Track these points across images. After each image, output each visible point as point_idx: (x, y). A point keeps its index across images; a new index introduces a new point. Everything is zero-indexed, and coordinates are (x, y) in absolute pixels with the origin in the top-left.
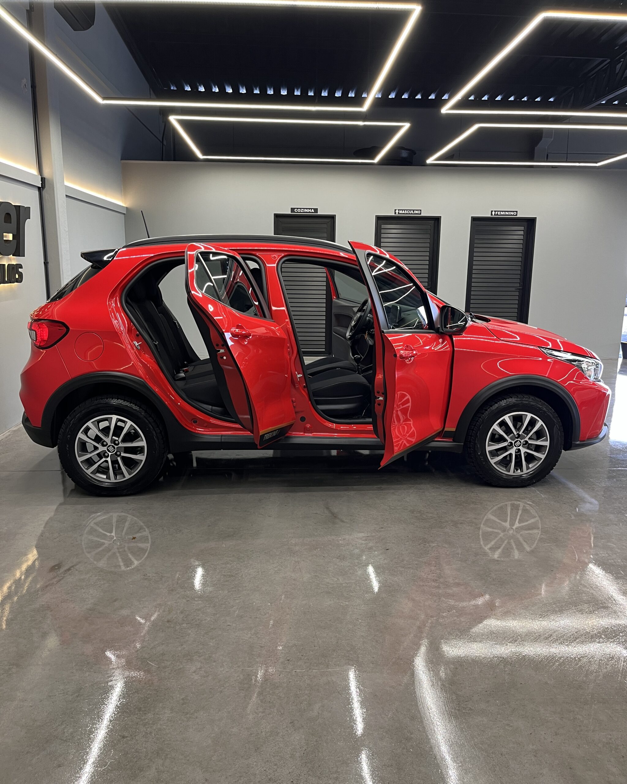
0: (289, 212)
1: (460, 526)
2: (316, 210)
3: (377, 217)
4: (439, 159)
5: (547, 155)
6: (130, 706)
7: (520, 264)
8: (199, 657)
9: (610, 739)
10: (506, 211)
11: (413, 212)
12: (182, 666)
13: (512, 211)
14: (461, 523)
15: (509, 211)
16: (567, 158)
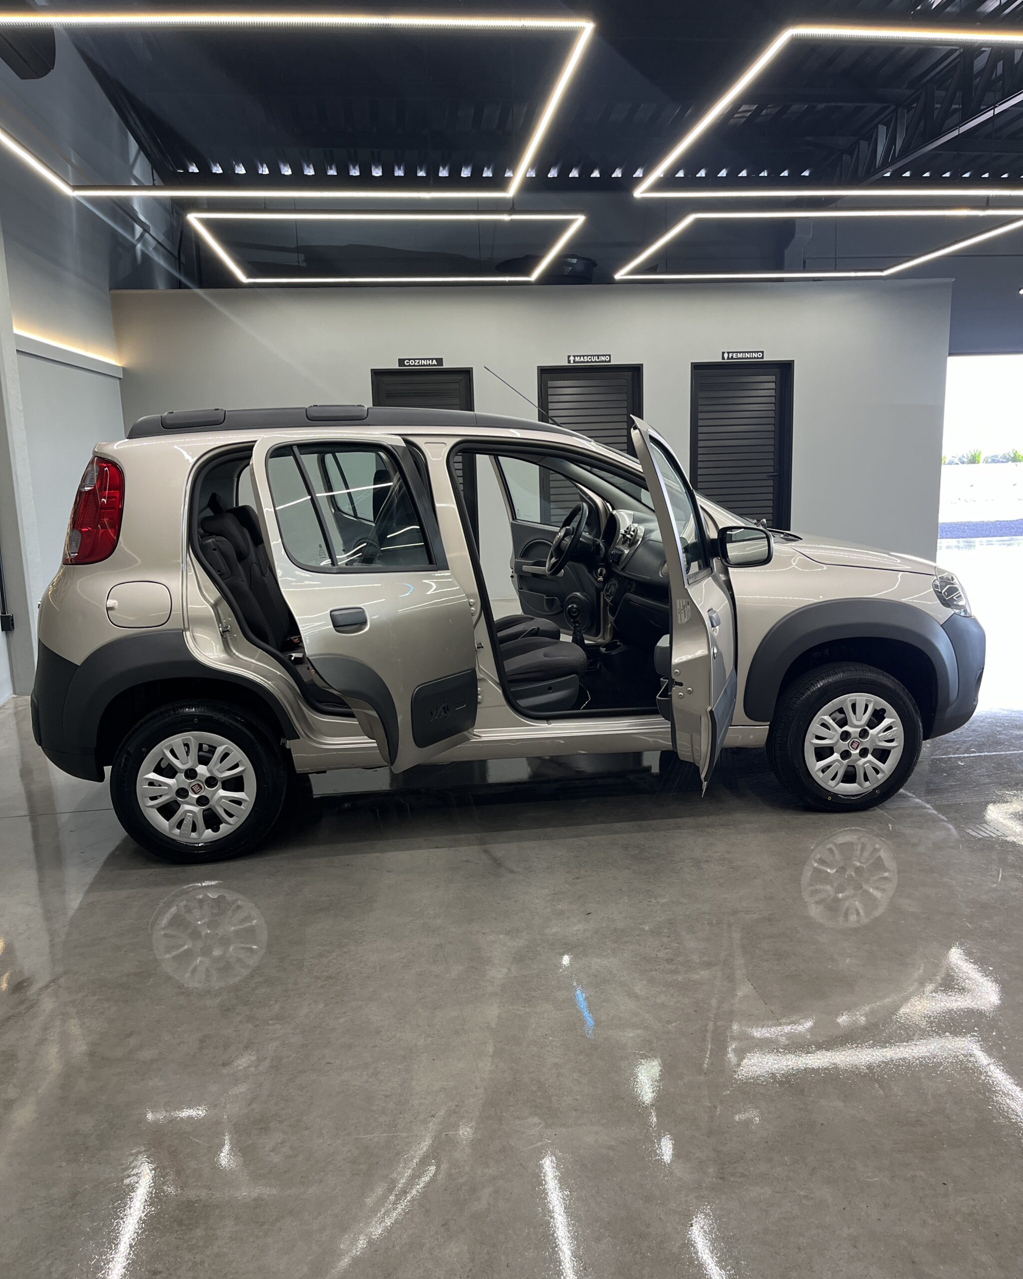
0: (396, 366)
1: (706, 867)
2: (440, 361)
3: (540, 368)
4: (635, 271)
5: (804, 262)
6: (163, 1218)
7: (772, 435)
8: (281, 1122)
9: (974, 1206)
10: (745, 352)
11: (598, 358)
12: (250, 1142)
13: (755, 352)
14: (706, 861)
15: (750, 352)
16: (836, 265)
